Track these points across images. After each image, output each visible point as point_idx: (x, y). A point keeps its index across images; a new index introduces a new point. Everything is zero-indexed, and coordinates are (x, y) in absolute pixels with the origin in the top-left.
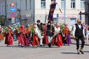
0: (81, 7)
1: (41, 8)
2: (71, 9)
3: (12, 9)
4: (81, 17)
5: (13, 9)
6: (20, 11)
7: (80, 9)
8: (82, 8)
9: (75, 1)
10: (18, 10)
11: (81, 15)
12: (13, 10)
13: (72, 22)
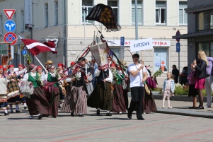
0: (181, 21)
1: (82, 23)
2: (157, 25)
3: (7, 25)
4: (178, 45)
5: (10, 24)
6: (31, 29)
7: (178, 24)
8: (184, 24)
9: (166, 6)
10: (26, 27)
11: (178, 40)
12: (10, 26)
13: (158, 58)
